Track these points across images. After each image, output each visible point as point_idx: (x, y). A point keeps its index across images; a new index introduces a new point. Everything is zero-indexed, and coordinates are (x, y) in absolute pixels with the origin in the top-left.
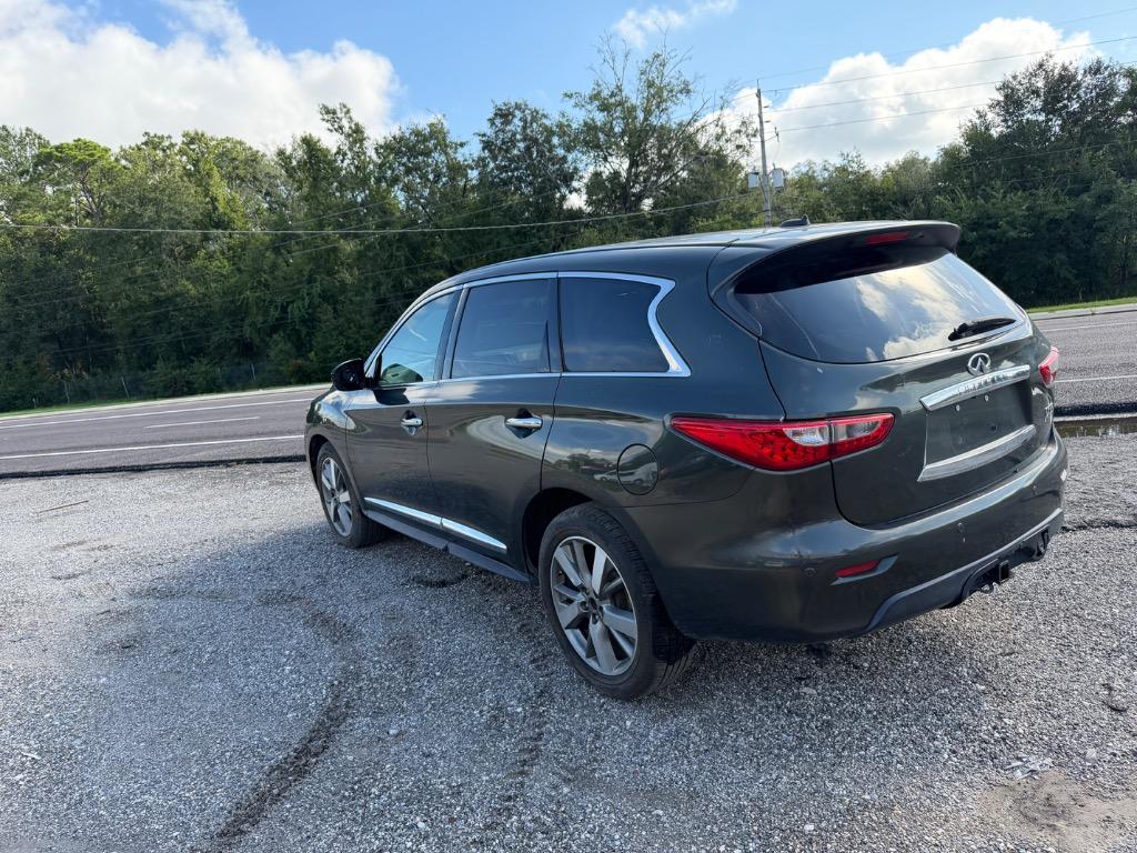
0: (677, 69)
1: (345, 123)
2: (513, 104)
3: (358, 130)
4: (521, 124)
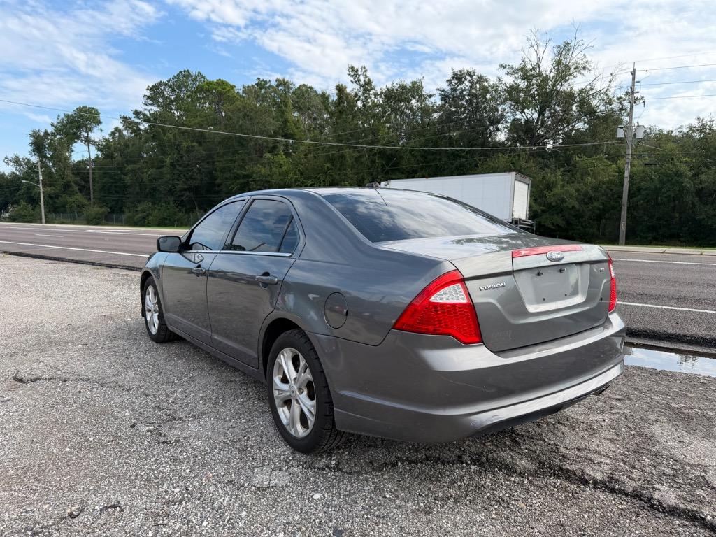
0: (583, 53)
1: (362, 78)
2: (466, 71)
4: (469, 84)
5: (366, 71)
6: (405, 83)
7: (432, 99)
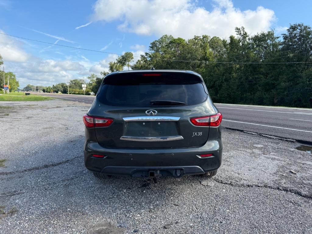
1: (242, 32)
2: (298, 24)
3: (246, 34)
4: (299, 31)
5: (244, 29)
6: (264, 33)
7: (279, 39)
